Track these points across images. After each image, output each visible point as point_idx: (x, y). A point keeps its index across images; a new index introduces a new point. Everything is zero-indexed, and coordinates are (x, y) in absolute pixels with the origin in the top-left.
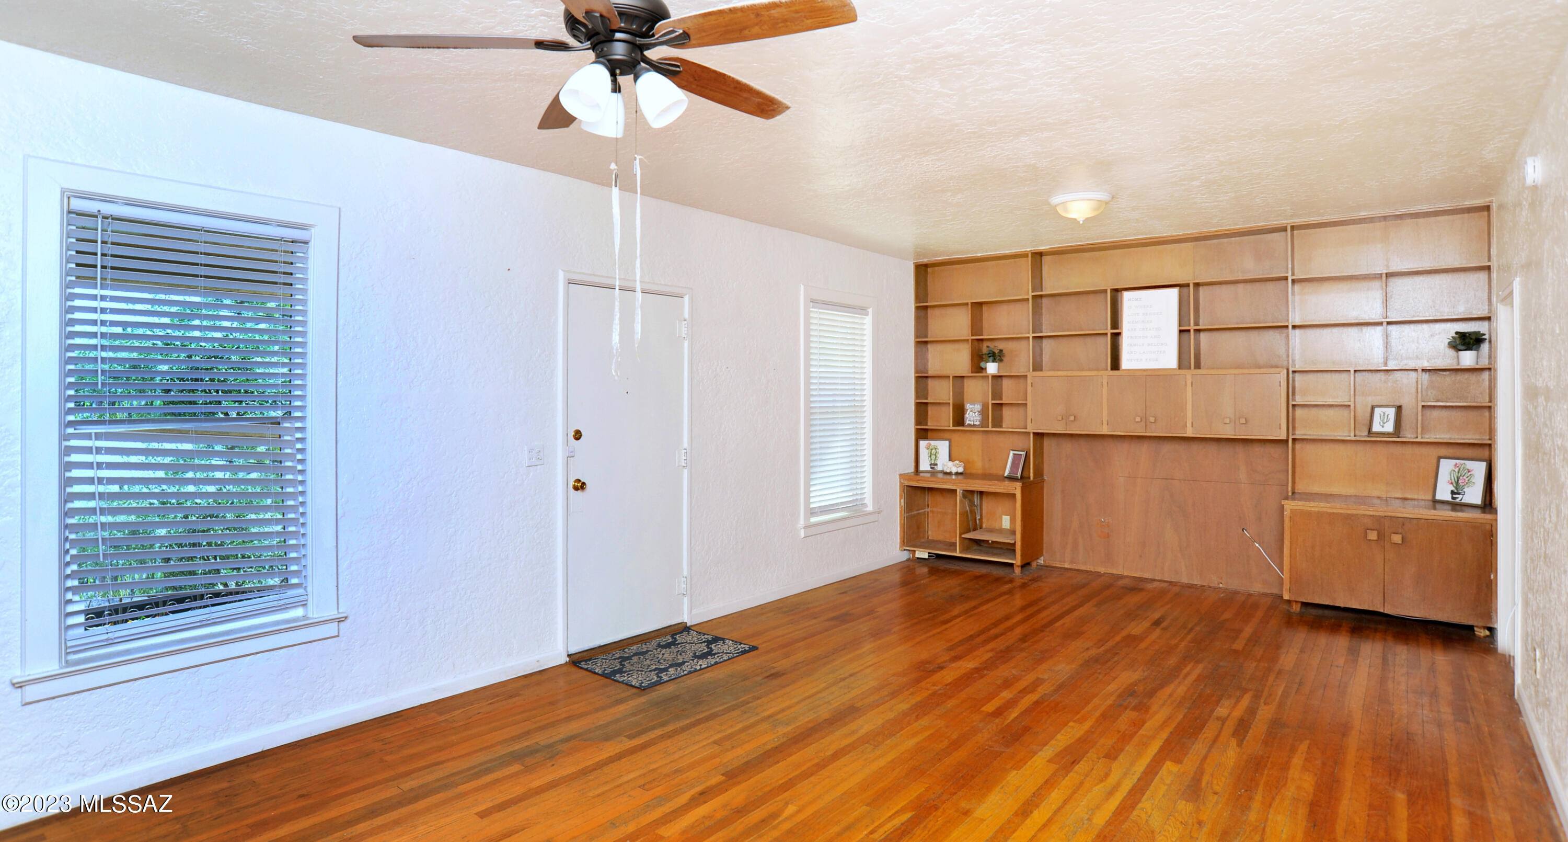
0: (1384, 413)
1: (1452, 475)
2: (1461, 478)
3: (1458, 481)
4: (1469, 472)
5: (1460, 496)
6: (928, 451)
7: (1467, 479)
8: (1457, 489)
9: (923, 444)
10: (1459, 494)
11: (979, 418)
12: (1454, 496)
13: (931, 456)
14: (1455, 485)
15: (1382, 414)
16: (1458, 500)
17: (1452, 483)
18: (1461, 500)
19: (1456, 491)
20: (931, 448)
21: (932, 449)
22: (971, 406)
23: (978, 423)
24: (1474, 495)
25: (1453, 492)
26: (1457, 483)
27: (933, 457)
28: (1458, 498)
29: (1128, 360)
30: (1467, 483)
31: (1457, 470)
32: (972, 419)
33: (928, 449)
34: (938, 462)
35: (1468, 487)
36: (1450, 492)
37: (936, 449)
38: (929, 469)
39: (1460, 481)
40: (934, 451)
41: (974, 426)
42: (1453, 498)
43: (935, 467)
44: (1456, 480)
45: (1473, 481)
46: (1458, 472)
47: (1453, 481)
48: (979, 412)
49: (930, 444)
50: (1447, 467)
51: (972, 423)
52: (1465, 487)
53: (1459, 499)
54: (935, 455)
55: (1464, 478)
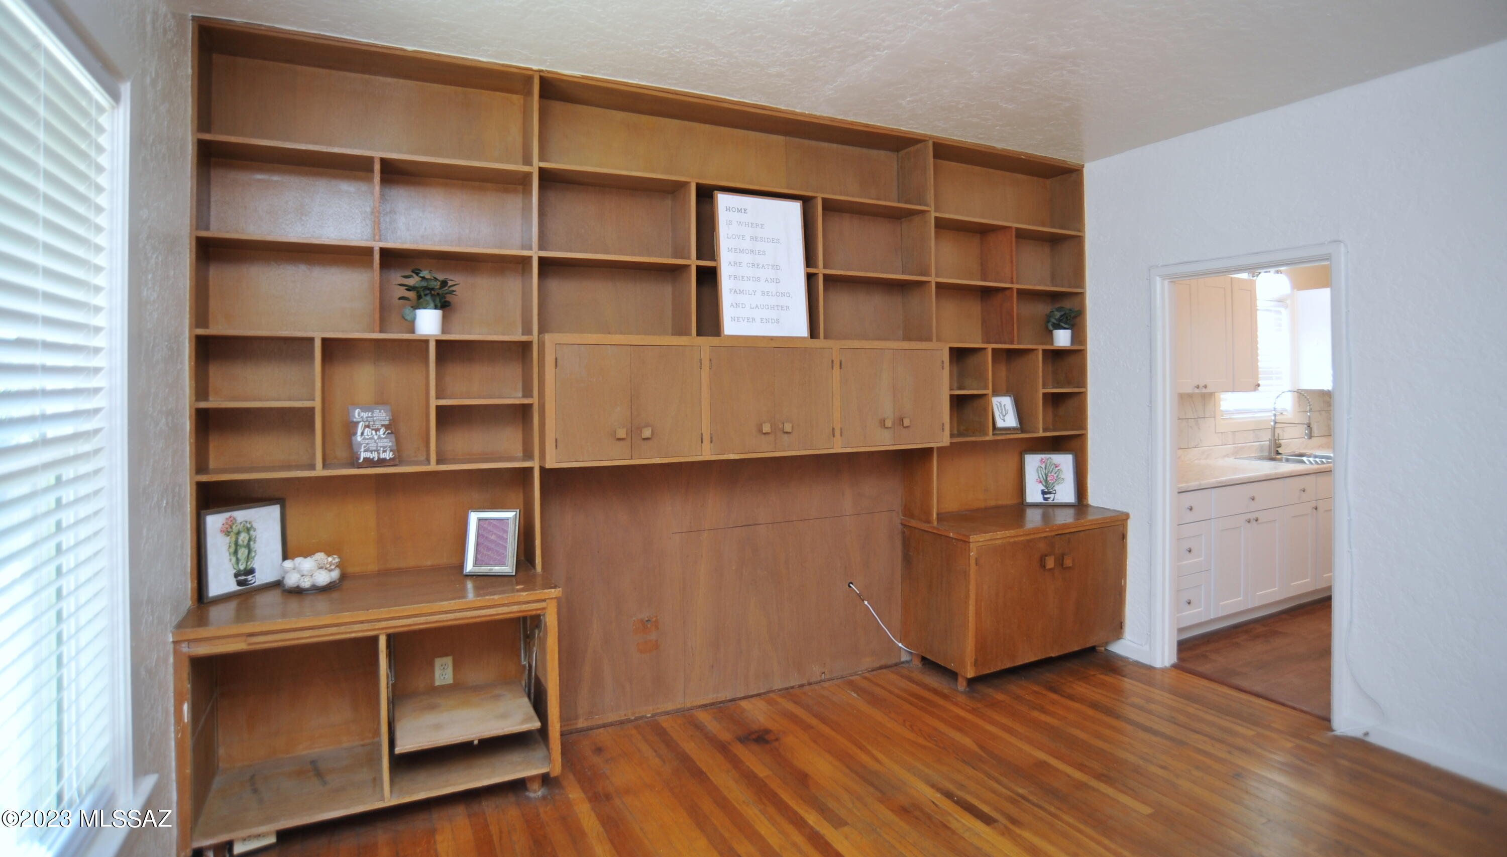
0: (1000, 404)
1: (1039, 472)
2: (1049, 474)
3: (1047, 478)
4: (1056, 467)
5: (1052, 496)
6: (228, 539)
7: (1055, 475)
8: (1047, 488)
9: (214, 522)
10: (1050, 493)
11: (388, 443)
12: (1046, 496)
13: (236, 552)
14: (1044, 483)
15: (998, 404)
16: (1050, 501)
17: (1041, 482)
18: (1053, 500)
19: (1046, 490)
20: (235, 529)
21: (238, 533)
22: (365, 415)
23: (388, 455)
24: (1065, 493)
25: (1044, 493)
26: (1046, 481)
27: (243, 552)
28: (1049, 498)
29: (733, 319)
30: (1056, 480)
31: (1043, 466)
32: (373, 446)
33: (227, 533)
34: (256, 564)
35: (1058, 484)
36: (1040, 492)
37: (248, 530)
38: (232, 587)
39: (1048, 479)
40: (243, 537)
41: (381, 462)
42: (1046, 499)
43: (250, 577)
44: (1045, 478)
45: (1062, 477)
46: (1045, 469)
47: (1042, 479)
48: (387, 427)
49: (233, 521)
50: (1033, 463)
51: (375, 456)
52: (1055, 484)
53: (1052, 499)
54: (248, 546)
55: (1053, 474)
